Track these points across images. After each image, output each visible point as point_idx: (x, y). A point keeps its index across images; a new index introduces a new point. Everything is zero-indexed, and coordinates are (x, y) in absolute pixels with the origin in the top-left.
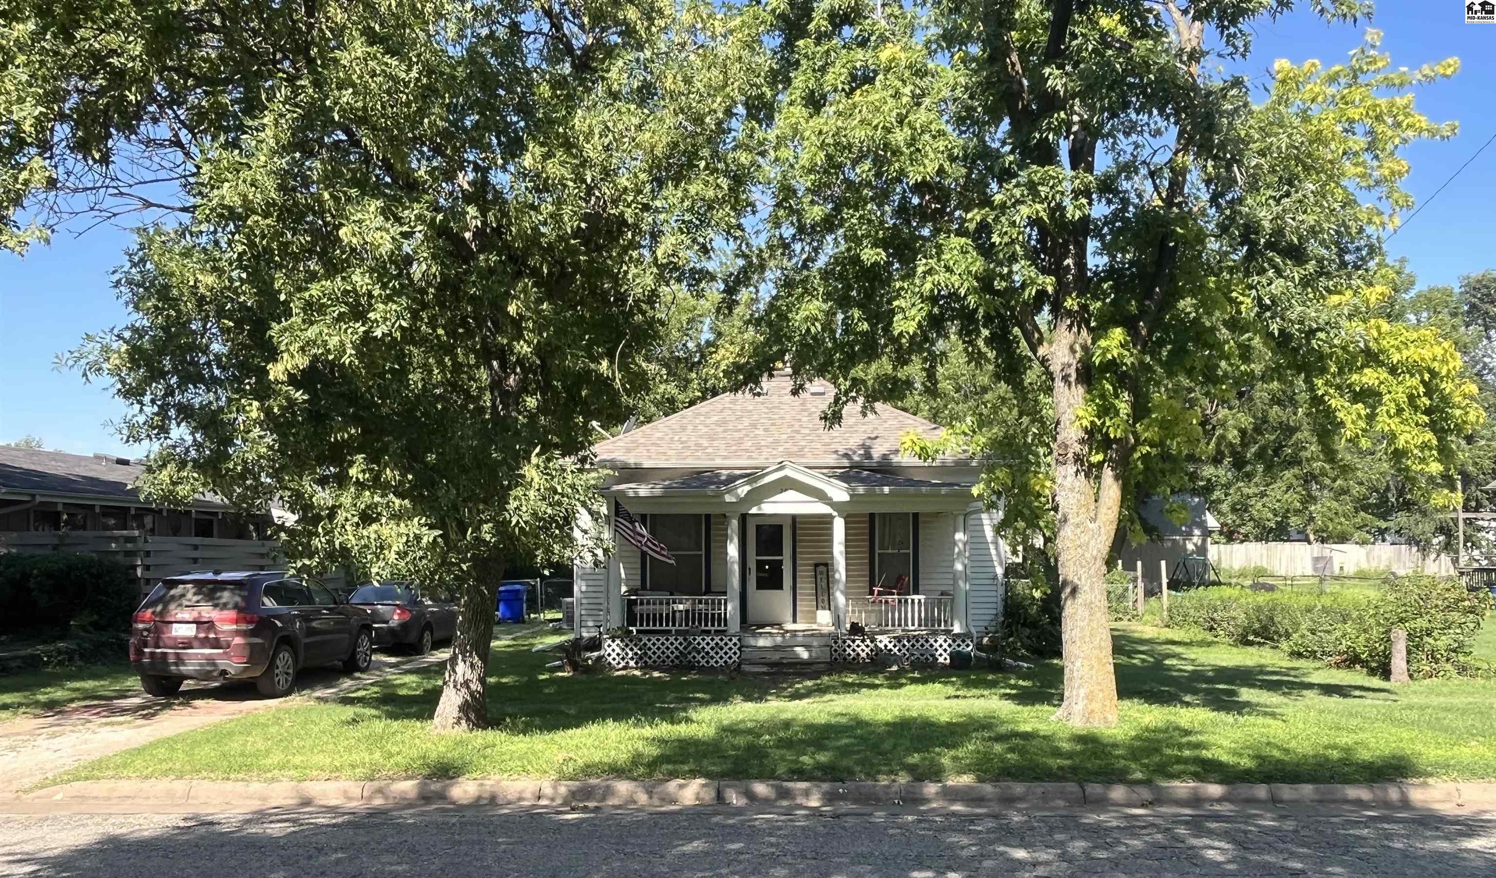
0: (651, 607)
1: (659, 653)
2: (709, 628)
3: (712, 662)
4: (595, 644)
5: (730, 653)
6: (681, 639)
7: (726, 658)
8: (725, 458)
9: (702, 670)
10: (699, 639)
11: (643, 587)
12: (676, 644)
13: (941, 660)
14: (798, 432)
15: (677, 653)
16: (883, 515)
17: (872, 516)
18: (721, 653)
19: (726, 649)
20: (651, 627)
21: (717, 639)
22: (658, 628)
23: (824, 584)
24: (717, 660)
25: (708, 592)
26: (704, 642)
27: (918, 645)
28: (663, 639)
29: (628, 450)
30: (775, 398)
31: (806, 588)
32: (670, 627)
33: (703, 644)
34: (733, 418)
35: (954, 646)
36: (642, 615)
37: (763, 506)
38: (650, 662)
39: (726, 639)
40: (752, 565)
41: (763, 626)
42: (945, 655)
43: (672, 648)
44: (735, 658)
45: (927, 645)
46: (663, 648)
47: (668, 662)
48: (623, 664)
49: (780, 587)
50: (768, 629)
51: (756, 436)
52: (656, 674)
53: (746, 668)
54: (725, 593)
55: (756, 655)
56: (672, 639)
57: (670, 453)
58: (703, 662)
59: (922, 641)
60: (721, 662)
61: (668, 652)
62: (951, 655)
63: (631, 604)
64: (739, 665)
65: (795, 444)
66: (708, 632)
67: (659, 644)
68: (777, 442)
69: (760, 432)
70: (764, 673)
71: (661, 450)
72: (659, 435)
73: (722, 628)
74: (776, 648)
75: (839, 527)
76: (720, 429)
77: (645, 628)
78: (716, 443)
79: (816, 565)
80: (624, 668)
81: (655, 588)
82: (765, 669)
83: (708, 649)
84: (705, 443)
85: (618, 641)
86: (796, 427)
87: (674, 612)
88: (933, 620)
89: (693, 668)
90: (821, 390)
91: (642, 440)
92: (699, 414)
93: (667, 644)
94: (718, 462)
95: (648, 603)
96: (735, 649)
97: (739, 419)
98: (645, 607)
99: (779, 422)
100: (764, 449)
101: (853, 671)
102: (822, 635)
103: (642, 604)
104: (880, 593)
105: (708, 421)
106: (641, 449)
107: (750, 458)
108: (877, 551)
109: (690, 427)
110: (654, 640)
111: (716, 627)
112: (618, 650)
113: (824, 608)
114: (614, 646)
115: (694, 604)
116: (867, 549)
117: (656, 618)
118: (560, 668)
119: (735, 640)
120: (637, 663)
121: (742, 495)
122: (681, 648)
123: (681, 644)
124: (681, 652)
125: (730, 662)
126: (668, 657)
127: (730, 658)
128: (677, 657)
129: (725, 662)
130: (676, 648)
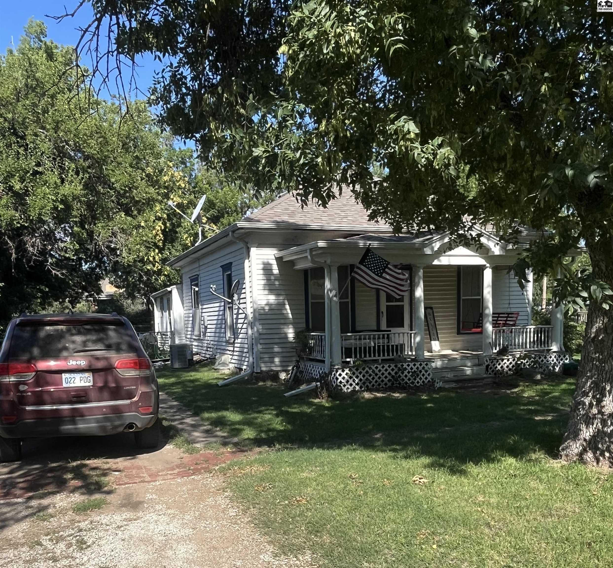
0: (363, 342)
1: (377, 378)
3: (415, 382)
5: (426, 375)
7: (423, 378)
10: (405, 365)
12: (389, 370)
15: (389, 377)
19: (423, 371)
20: (372, 358)
21: (418, 365)
22: (368, 358)
23: (432, 322)
25: (353, 331)
28: (380, 367)
32: (377, 357)
37: (441, 258)
38: (370, 386)
39: (424, 364)
40: (383, 309)
43: (386, 374)
44: (429, 378)
47: (382, 385)
48: (351, 389)
49: (402, 326)
52: (379, 394)
56: (386, 366)
58: (409, 383)
60: (421, 382)
61: (383, 377)
67: (377, 371)
75: (488, 275)
80: (353, 392)
82: (453, 385)
85: (347, 371)
88: (541, 343)
89: (404, 388)
93: (383, 371)
95: (360, 339)
108: (462, 298)
110: (373, 368)
112: (346, 378)
113: (435, 340)
116: (456, 296)
117: (367, 350)
120: (361, 387)
121: (436, 249)
122: (393, 373)
123: (393, 370)
124: (393, 377)
125: (426, 381)
126: (383, 381)
127: (426, 378)
128: (389, 380)
129: (423, 382)
130: (389, 374)
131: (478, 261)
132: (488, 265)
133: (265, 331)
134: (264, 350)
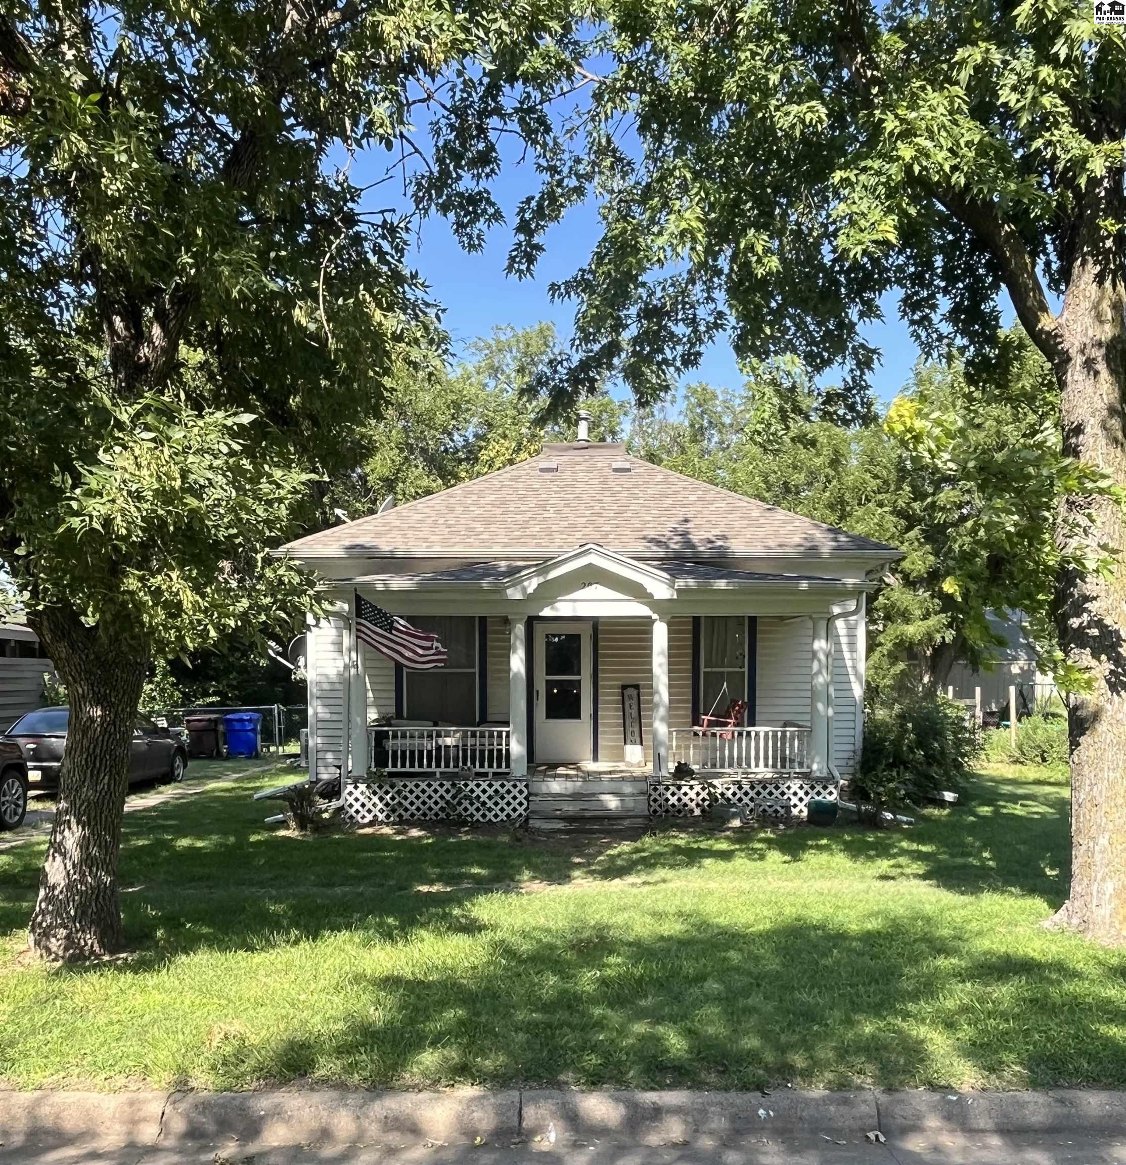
0: (408, 741)
1: (418, 803)
2: (486, 769)
3: (490, 816)
4: (332, 790)
5: (514, 804)
6: (447, 784)
7: (508, 810)
8: (506, 545)
9: (476, 827)
10: (472, 785)
11: (399, 714)
12: (442, 791)
13: (795, 811)
14: (599, 515)
15: (442, 804)
16: (712, 619)
17: (696, 620)
18: (502, 804)
19: (508, 798)
20: (408, 769)
21: (497, 785)
22: (417, 769)
23: (634, 712)
24: (497, 813)
25: (483, 721)
26: (479, 788)
27: (765, 793)
28: (423, 785)
29: (378, 535)
30: (567, 475)
31: (610, 716)
32: (434, 768)
33: (478, 791)
34: (514, 497)
35: (812, 793)
36: (395, 753)
37: (558, 605)
38: (406, 816)
39: (508, 785)
40: (540, 686)
41: (555, 766)
42: (801, 806)
43: (436, 797)
44: (521, 810)
45: (777, 793)
46: (424, 797)
47: (431, 815)
48: (369, 818)
49: (576, 715)
50: (561, 770)
51: (545, 520)
52: (415, 833)
53: (534, 823)
54: (506, 723)
55: (548, 807)
56: (435, 785)
57: (433, 538)
58: (478, 816)
59: (771, 788)
60: (503, 816)
61: (430, 803)
62: (808, 806)
63: (381, 737)
64: (527, 819)
65: (597, 528)
66: (485, 775)
67: (417, 792)
68: (573, 526)
69: (551, 514)
70: (559, 831)
71: (421, 535)
72: (419, 517)
73: (504, 769)
74: (576, 796)
75: (660, 634)
76: (499, 511)
77: (399, 769)
78: (493, 527)
79: (624, 687)
80: (371, 824)
81: (414, 717)
82: (561, 825)
83: (484, 798)
84: (479, 527)
85: (362, 787)
86: (597, 509)
87: (439, 748)
88: (783, 760)
89: (464, 823)
90: (627, 465)
91: (398, 523)
92: (471, 493)
93: (430, 791)
94: (497, 550)
95: (404, 736)
96: (521, 798)
97: (522, 498)
98: (399, 741)
99: (574, 503)
100: (556, 535)
101: (682, 828)
102: (635, 780)
103: (395, 736)
104: (711, 724)
105: (482, 501)
106: (395, 533)
107: (538, 545)
108: (703, 670)
109: (459, 509)
110: (411, 786)
111: (495, 769)
112: (362, 799)
113: (633, 743)
114: (357, 794)
115: (465, 736)
116: (689, 667)
117: (415, 756)
118: (283, 824)
119: (521, 786)
120: (388, 817)
121: (530, 590)
122: (448, 797)
123: (448, 791)
124: (447, 802)
125: (514, 815)
126: (430, 809)
127: (514, 810)
128: (442, 809)
129: (508, 816)
130: (442, 797)
131: (639, 609)
132: (655, 616)
133: (328, 716)
134: (326, 747)
